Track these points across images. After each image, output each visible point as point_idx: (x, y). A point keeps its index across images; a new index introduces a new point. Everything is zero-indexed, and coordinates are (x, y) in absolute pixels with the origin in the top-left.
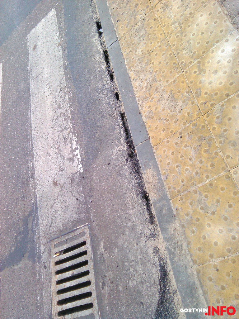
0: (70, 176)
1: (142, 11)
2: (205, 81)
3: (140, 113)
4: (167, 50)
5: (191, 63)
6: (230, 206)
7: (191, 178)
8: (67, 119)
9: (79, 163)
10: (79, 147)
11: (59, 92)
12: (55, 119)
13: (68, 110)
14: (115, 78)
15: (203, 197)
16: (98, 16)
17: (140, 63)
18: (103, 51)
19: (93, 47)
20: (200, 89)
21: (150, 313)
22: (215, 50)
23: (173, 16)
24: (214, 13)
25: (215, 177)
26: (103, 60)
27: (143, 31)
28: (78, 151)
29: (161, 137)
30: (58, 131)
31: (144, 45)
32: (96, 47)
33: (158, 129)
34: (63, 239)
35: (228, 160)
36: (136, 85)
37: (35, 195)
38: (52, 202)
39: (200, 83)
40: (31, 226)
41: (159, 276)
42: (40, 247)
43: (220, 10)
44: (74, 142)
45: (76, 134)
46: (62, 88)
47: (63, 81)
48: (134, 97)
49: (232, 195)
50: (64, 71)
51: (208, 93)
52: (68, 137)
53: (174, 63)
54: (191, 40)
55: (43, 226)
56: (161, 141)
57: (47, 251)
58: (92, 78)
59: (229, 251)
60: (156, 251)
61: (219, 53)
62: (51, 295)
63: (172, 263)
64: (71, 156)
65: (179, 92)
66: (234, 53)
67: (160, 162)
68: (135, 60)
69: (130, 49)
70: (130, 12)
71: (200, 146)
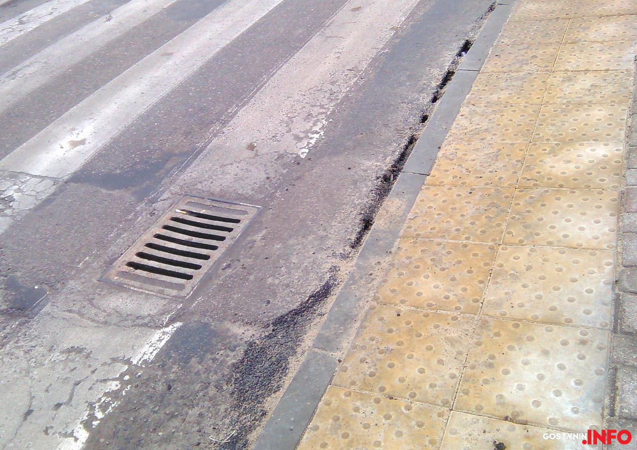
0: (281, 152)
1: (536, 66)
2: (549, 162)
3: (439, 148)
4: (531, 115)
5: (548, 140)
6: (470, 272)
7: (447, 231)
8: (332, 100)
9: (307, 147)
10: (322, 133)
11: (348, 70)
12: (315, 88)
13: (343, 92)
14: (438, 102)
15: (444, 252)
16: (475, 37)
17: (485, 106)
18: (449, 71)
19: (440, 58)
20: (536, 166)
21: (271, 314)
22: (585, 145)
23: (568, 92)
24: (615, 116)
25: (476, 242)
26: (441, 78)
27: (519, 83)
28: (317, 136)
29: (445, 181)
30: (307, 103)
31: (507, 95)
32: (443, 61)
33: (449, 173)
34: (208, 203)
35: (507, 235)
36: (461, 122)
37: (209, 140)
38: (227, 162)
39: (541, 161)
40: (169, 166)
41: (316, 291)
42: (163, 192)
43: (625, 118)
44: (320, 125)
45: (331, 120)
46: (356, 67)
47: (364, 63)
48: (447, 130)
49: (482, 264)
50: (376, 55)
51: (542, 173)
52: (317, 116)
53: (527, 130)
54: (568, 122)
55: (191, 176)
56: (441, 184)
57: (170, 201)
58: (407, 84)
59: (430, 305)
60: (334, 269)
61: (588, 150)
62: (133, 243)
63: (345, 287)
64: (302, 135)
65: (508, 155)
66: (603, 158)
67: (421, 201)
68: (483, 101)
69: (487, 88)
70: (521, 58)
71: (486, 210)
